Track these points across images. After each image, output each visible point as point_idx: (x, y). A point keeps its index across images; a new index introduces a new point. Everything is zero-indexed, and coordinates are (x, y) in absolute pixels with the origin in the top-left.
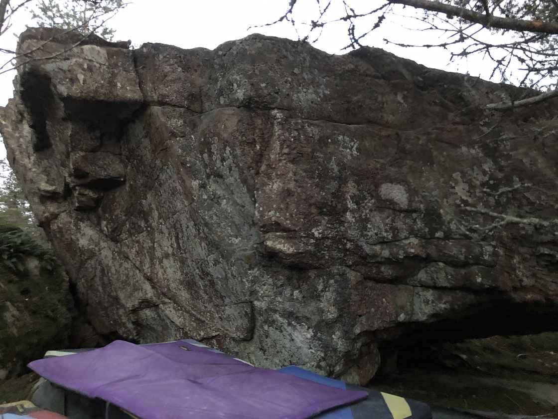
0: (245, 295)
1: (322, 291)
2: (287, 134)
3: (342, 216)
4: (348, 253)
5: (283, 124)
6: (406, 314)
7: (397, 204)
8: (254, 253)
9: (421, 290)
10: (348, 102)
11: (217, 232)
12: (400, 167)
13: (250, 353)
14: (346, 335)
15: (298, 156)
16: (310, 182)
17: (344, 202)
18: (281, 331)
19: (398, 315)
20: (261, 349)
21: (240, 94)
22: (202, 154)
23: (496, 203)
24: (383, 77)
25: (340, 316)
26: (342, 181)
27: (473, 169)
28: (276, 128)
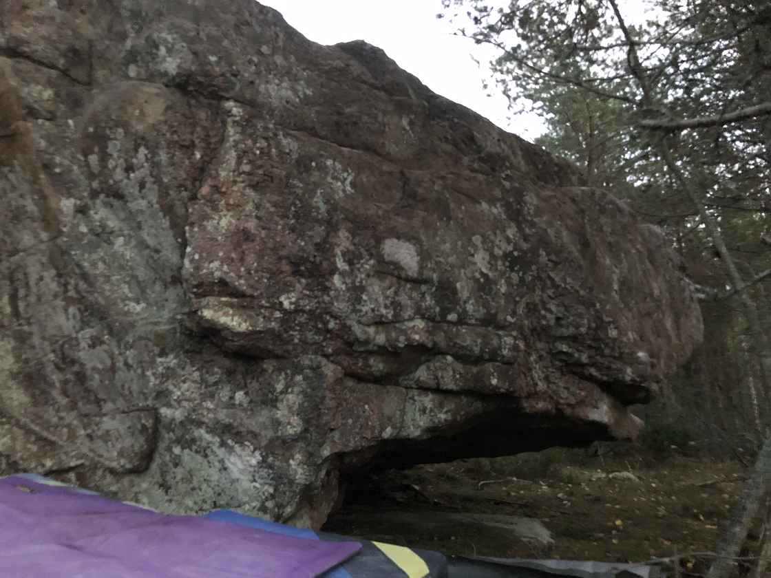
0: (146, 399)
1: (282, 393)
2: (249, 142)
3: (327, 280)
4: (329, 336)
5: (242, 126)
6: (394, 427)
7: (403, 269)
8: (174, 328)
9: (416, 393)
10: (339, 114)
11: (105, 290)
12: (410, 218)
13: (140, 492)
14: (310, 459)
15: (265, 180)
16: (281, 222)
17: (332, 260)
18: (206, 456)
19: (383, 429)
20: (161, 485)
21: (171, 65)
22: (86, 155)
23: (520, 281)
24: (383, 89)
25: (306, 430)
26: (332, 227)
27: (495, 234)
28: (231, 130)
